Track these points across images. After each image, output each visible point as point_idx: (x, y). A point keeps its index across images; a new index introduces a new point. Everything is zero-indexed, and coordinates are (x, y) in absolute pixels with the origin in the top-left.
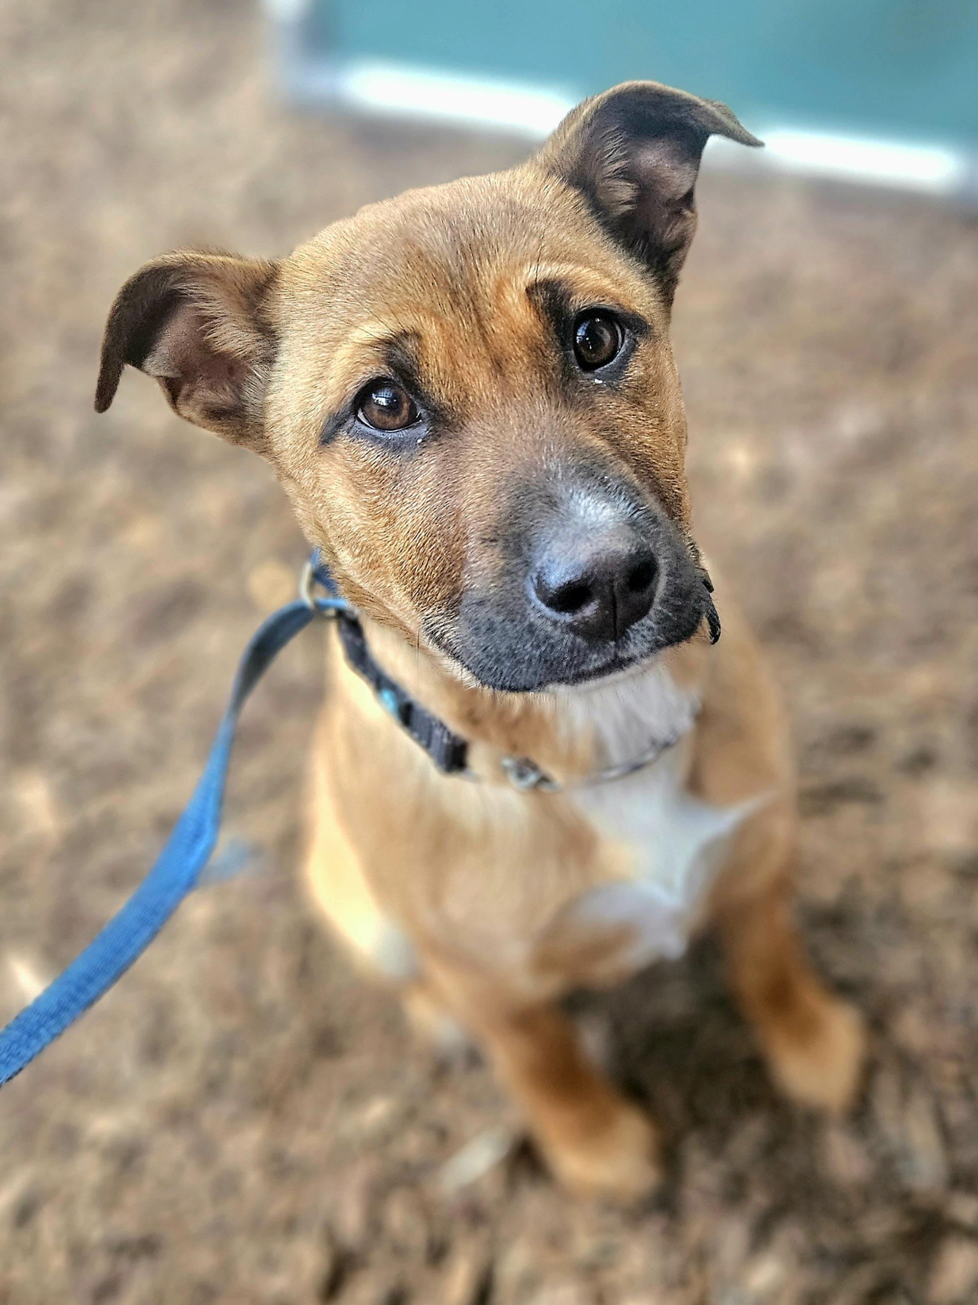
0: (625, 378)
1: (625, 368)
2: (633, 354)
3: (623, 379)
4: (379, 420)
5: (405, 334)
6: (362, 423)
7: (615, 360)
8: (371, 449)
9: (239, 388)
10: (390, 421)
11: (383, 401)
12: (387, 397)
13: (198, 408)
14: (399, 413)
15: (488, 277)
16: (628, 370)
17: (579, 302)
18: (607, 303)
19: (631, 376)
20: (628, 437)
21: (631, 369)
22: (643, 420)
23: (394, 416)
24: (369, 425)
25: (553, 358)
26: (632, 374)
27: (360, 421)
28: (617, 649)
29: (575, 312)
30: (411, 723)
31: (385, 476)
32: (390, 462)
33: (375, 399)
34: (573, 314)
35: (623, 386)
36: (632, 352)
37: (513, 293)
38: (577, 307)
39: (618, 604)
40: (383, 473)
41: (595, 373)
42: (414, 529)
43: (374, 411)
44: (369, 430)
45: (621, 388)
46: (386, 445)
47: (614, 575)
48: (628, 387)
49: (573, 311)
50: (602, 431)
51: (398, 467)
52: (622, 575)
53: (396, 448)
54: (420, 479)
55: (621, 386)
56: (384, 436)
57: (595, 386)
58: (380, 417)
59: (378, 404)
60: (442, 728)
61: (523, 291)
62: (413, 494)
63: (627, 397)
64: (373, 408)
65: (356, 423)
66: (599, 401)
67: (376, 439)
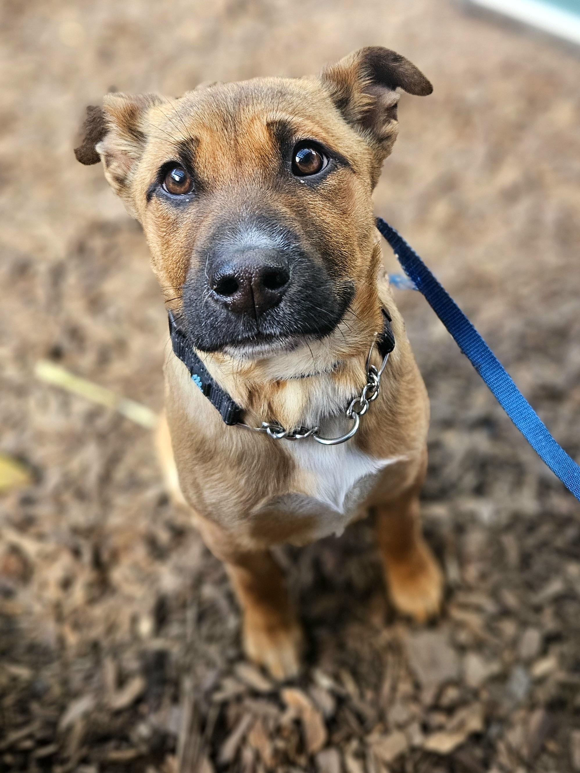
0: (323, 184)
1: (325, 178)
2: (332, 172)
3: (321, 184)
4: (172, 188)
5: (192, 140)
6: (164, 189)
7: (319, 174)
8: (164, 204)
10: (178, 189)
11: (177, 178)
14: (184, 185)
15: (246, 115)
16: (326, 180)
17: (300, 135)
19: (327, 183)
21: (328, 180)
23: (181, 187)
24: (167, 191)
25: (275, 163)
26: (327, 182)
28: (258, 326)
29: (295, 141)
30: (211, 395)
31: (169, 220)
32: (172, 212)
33: (172, 175)
34: (294, 142)
35: (320, 188)
36: (332, 171)
37: (259, 124)
38: (297, 138)
39: (255, 294)
40: (169, 219)
41: (302, 178)
42: (176, 251)
43: (171, 183)
44: (164, 192)
45: (318, 189)
46: (172, 202)
47: (252, 274)
48: (323, 189)
49: (294, 140)
50: (294, 207)
51: (176, 216)
52: (257, 275)
53: (177, 204)
54: (185, 223)
55: (318, 188)
56: (173, 197)
57: (299, 184)
58: (173, 187)
59: (174, 179)
60: (229, 401)
61: (265, 124)
62: (180, 231)
63: (322, 195)
64: (171, 180)
65: (161, 189)
66: (300, 192)
67: (168, 199)
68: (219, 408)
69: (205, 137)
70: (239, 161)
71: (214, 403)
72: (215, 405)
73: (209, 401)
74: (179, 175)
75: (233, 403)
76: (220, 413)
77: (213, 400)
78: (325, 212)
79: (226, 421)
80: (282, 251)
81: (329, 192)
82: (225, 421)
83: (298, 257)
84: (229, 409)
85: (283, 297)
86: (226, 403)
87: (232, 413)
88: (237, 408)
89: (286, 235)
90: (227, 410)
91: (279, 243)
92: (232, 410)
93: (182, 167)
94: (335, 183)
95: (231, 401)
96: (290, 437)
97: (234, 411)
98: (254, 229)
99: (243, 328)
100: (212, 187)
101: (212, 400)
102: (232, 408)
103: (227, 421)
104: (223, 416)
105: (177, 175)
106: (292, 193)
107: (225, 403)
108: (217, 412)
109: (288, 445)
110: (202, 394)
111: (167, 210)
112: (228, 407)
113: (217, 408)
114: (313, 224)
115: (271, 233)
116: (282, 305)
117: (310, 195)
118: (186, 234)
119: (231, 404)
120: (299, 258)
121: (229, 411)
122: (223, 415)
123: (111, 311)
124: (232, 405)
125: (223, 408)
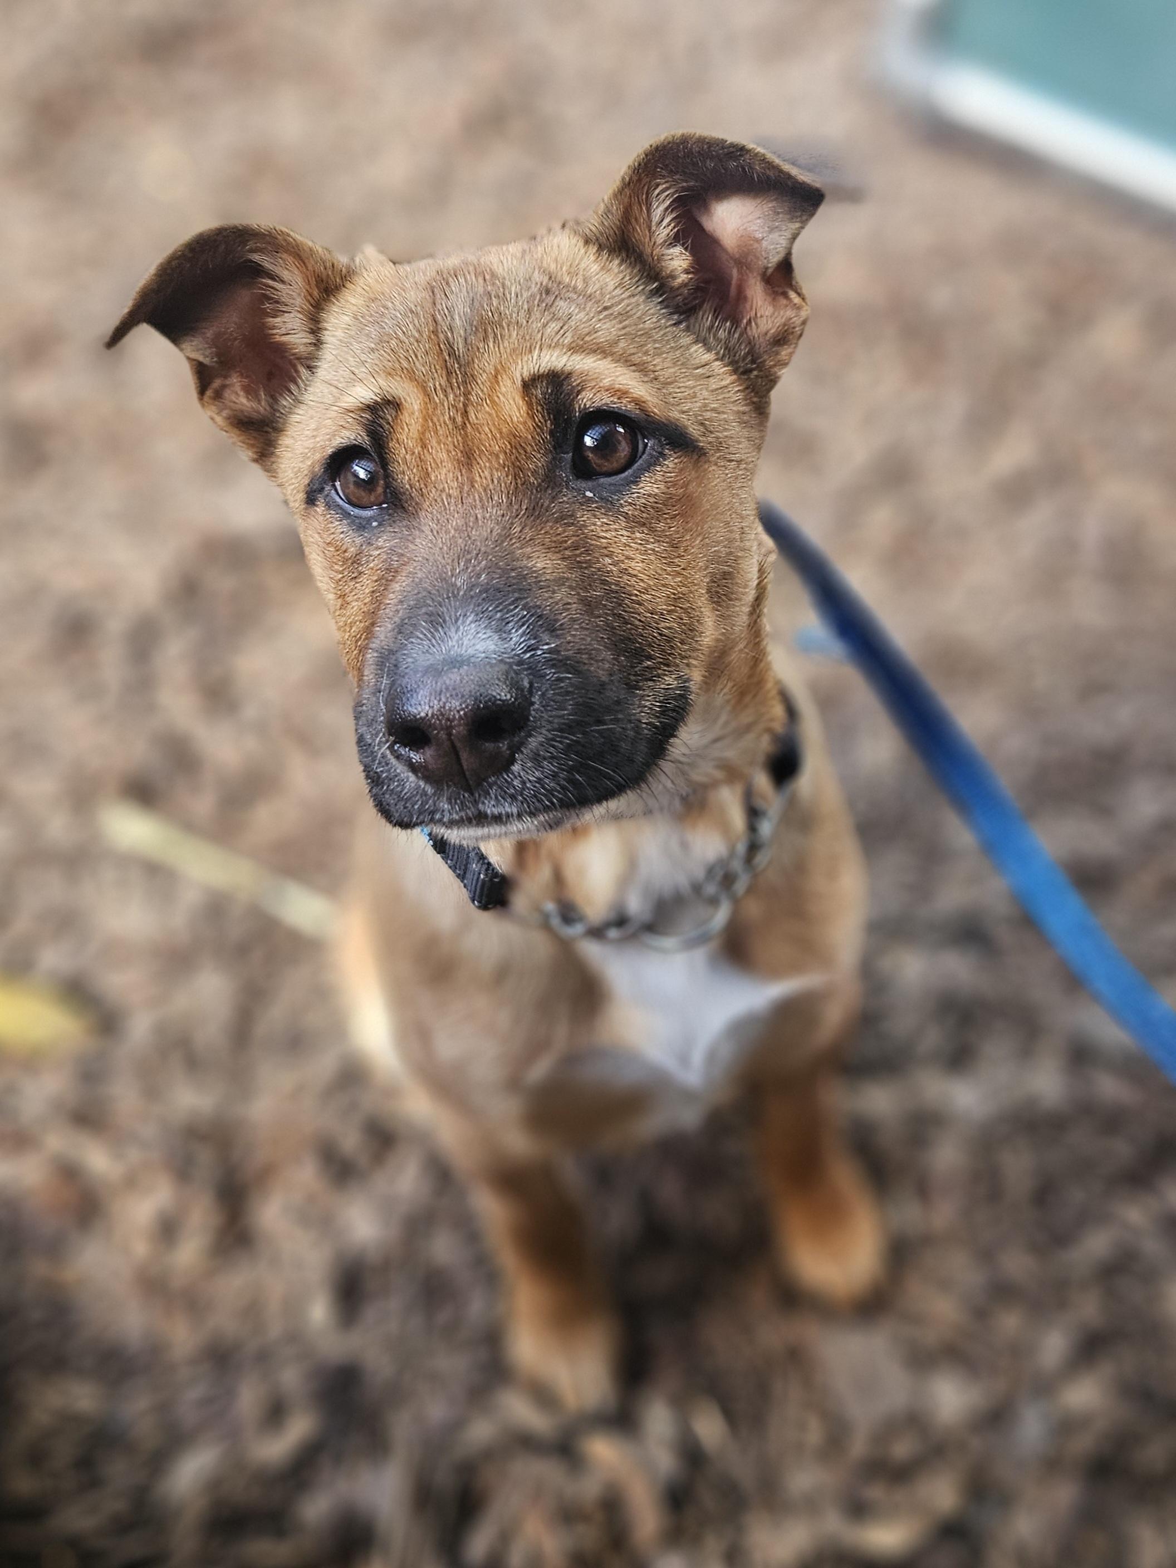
0: (631, 494)
1: (636, 483)
2: (652, 468)
3: (627, 494)
4: (354, 494)
5: (387, 402)
6: (338, 494)
7: (627, 473)
8: (338, 523)
9: (275, 400)
10: (366, 498)
11: (362, 474)
12: (369, 469)
13: (225, 413)
14: (374, 490)
15: (486, 364)
16: (638, 485)
17: (588, 400)
18: (626, 406)
19: (639, 492)
20: (608, 560)
21: (642, 485)
22: (641, 544)
23: (370, 492)
24: (343, 497)
25: (538, 461)
27: (336, 490)
28: (476, 803)
29: (580, 412)
30: (447, 851)
31: (347, 554)
32: (351, 541)
33: (353, 468)
34: (577, 414)
35: (625, 502)
36: (652, 466)
37: (509, 383)
38: (582, 406)
39: (460, 754)
40: (345, 551)
41: (590, 484)
42: (356, 619)
43: (352, 483)
44: (341, 502)
45: (621, 504)
46: (353, 522)
47: (451, 721)
48: (630, 504)
49: (577, 410)
50: (566, 549)
51: (358, 548)
52: (462, 722)
53: (361, 526)
54: (372, 565)
55: (622, 502)
56: (357, 511)
57: (583, 497)
58: (356, 491)
59: (356, 476)
60: (481, 862)
61: (519, 383)
62: (363, 578)
63: (626, 516)
64: (352, 479)
65: (333, 491)
66: (583, 516)
67: (346, 515)
68: (462, 877)
69: (413, 401)
70: (467, 458)
71: (453, 868)
72: (454, 871)
73: (444, 862)
74: (366, 468)
75: (489, 864)
76: (465, 886)
77: (452, 860)
78: (631, 554)
79: (476, 902)
80: (520, 663)
81: (643, 509)
82: (473, 901)
83: (553, 671)
84: (482, 876)
85: (517, 755)
86: (476, 865)
87: (487, 885)
88: (496, 874)
89: (531, 627)
90: (478, 878)
91: (515, 645)
92: (487, 879)
93: (371, 455)
94: (656, 491)
95: (486, 861)
96: (597, 933)
97: (491, 880)
98: (470, 619)
99: (450, 808)
100: (417, 504)
101: (449, 862)
102: (486, 875)
103: (478, 902)
104: (470, 892)
105: (361, 467)
106: (566, 518)
107: (474, 866)
108: (457, 883)
109: (592, 951)
110: (432, 848)
111: (342, 536)
112: (479, 874)
113: (458, 876)
114: (604, 582)
115: (504, 624)
116: (516, 768)
117: (603, 518)
118: (372, 589)
119: (485, 867)
120: (554, 673)
121: (480, 880)
122: (469, 888)
123: (250, 712)
124: (487, 870)
125: (469, 876)
